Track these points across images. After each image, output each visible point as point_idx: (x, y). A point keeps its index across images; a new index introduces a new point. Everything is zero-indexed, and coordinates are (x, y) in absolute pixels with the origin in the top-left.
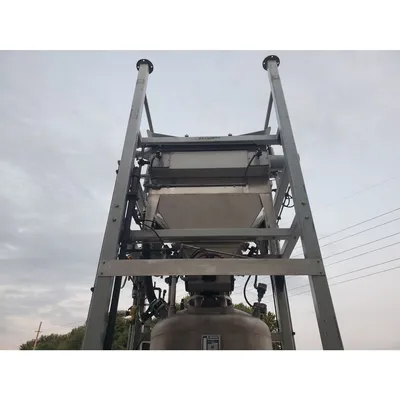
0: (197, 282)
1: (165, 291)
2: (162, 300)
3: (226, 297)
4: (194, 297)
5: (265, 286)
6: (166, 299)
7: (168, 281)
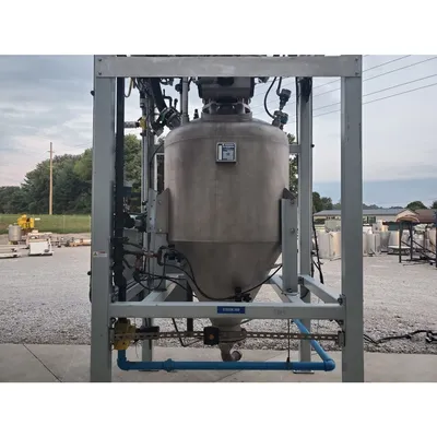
0: (211, 86)
1: (176, 101)
2: (173, 109)
3: (245, 105)
4: (208, 105)
5: (289, 92)
6: (178, 108)
7: (179, 88)
